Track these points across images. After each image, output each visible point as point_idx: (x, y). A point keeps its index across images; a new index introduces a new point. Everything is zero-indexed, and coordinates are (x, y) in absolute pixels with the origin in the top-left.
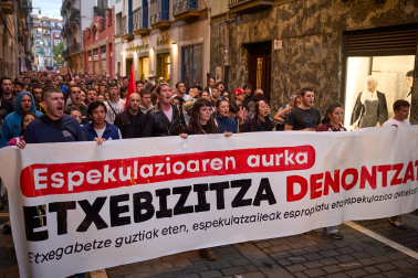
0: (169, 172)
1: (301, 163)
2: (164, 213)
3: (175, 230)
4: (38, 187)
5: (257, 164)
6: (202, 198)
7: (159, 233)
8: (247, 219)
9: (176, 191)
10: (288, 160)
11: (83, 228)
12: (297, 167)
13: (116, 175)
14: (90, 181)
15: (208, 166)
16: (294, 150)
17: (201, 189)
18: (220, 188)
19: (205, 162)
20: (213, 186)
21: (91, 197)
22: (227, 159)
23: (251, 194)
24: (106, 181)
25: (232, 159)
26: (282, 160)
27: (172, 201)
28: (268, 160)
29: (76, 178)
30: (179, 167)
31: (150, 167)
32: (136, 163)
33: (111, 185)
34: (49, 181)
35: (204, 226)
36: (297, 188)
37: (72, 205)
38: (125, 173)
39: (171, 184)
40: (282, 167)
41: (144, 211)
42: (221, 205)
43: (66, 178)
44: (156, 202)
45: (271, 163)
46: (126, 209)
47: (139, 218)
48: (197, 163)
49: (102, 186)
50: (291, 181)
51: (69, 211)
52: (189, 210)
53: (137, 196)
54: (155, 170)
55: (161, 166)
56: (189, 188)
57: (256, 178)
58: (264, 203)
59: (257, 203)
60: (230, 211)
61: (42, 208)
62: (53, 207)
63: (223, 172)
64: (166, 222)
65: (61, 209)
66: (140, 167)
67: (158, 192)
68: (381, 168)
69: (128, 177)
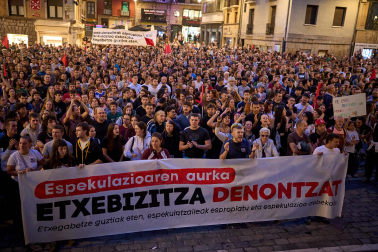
0: (132, 182)
1: (224, 179)
2: (128, 207)
3: (135, 218)
4: (47, 193)
5: (193, 179)
6: (154, 198)
7: (125, 219)
8: (186, 213)
9: (137, 194)
10: (215, 177)
11: (75, 215)
12: (221, 181)
14: (79, 189)
15: (159, 178)
16: (220, 171)
17: (154, 193)
18: (166, 192)
19: (157, 176)
20: (162, 191)
21: (80, 198)
22: (172, 175)
23: (188, 196)
24: (90, 189)
25: (176, 174)
26: (211, 177)
27: (134, 200)
28: (201, 176)
29: (71, 188)
30: (139, 180)
31: (120, 180)
32: (109, 178)
33: (93, 191)
34: (55, 190)
35: (155, 216)
36: (221, 194)
37: (68, 203)
38: (102, 183)
39: (133, 190)
40: (211, 181)
41: (115, 206)
42: (167, 203)
43: (64, 188)
44: (123, 201)
45: (203, 179)
46: (103, 204)
47: (111, 210)
48: (152, 177)
49: (87, 191)
50: (216, 190)
51: (67, 207)
52: (146, 206)
53: (110, 198)
54: (123, 181)
55: (127, 179)
56: (146, 193)
57: (192, 188)
58: (197, 203)
59: (192, 202)
60: (173, 207)
61: (50, 205)
62: (57, 204)
63: (169, 182)
64: (129, 213)
65: (62, 205)
66: (112, 180)
67: (125, 195)
68: (295, 185)
69: (104, 186)
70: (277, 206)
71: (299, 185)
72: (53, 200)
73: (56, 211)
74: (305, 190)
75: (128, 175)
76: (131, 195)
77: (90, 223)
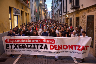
0: (28, 42)
1: (52, 42)
2: (28, 48)
3: (30, 51)
4: (8, 42)
5: (45, 42)
6: (34, 46)
7: (27, 51)
8: (42, 52)
9: (30, 45)
10: (50, 42)
11: (14, 48)
13: (19, 41)
14: (15, 42)
15: (36, 41)
16: (51, 40)
17: (34, 45)
18: (38, 45)
19: (35, 41)
20: (36, 45)
21: (16, 44)
22: (39, 40)
23: (43, 47)
25: (40, 40)
26: (49, 42)
27: (29, 46)
28: (47, 41)
29: (13, 41)
30: (30, 41)
31: (25, 41)
32: (22, 40)
33: (18, 43)
34: (10, 41)
35: (35, 51)
36: (52, 47)
37: (13, 45)
38: (21, 41)
39: (29, 44)
41: (24, 47)
42: (38, 48)
44: (26, 46)
45: (47, 42)
46: (21, 46)
47: (23, 48)
48: (34, 40)
50: (51, 46)
51: (12, 46)
52: (32, 48)
53: (23, 45)
54: (26, 41)
56: (32, 45)
57: (44, 44)
58: (46, 49)
59: (44, 49)
61: (9, 45)
62: (10, 45)
63: (38, 42)
67: (27, 45)
68: (74, 46)
69: (21, 42)
70: (69, 52)
71: (75, 46)
72: (9, 44)
73: (10, 46)
74: (77, 48)
76: (28, 45)
77: (18, 51)
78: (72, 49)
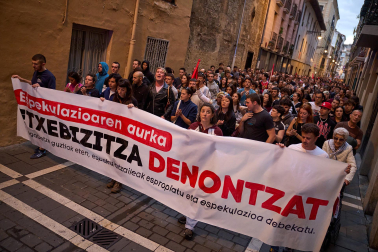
0: (79, 117)
1: (161, 144)
3: (82, 152)
5: (132, 132)
6: (98, 141)
7: (74, 150)
8: (122, 169)
9: (83, 131)
10: (153, 138)
13: (48, 108)
14: (37, 107)
15: (105, 121)
16: (159, 132)
17: (99, 135)
18: (110, 139)
19: (103, 118)
20: (106, 137)
21: (39, 115)
22: (117, 121)
23: (127, 152)
25: (120, 122)
27: (80, 136)
28: (140, 132)
30: (86, 117)
31: (68, 111)
32: (59, 106)
33: (47, 113)
35: (99, 159)
36: (157, 163)
38: (52, 109)
39: (80, 126)
41: (65, 134)
42: (108, 151)
44: (71, 133)
45: (141, 136)
46: (56, 129)
47: (63, 136)
48: (98, 117)
49: (42, 111)
50: (153, 155)
52: (90, 146)
53: (61, 125)
54: (71, 113)
55: (75, 112)
56: (91, 132)
58: (135, 162)
59: (130, 161)
63: (112, 129)
66: (61, 108)
67: (71, 128)
69: (54, 112)
70: (220, 208)
71: (255, 188)
75: (76, 108)
76: (76, 130)
78: (238, 197)
